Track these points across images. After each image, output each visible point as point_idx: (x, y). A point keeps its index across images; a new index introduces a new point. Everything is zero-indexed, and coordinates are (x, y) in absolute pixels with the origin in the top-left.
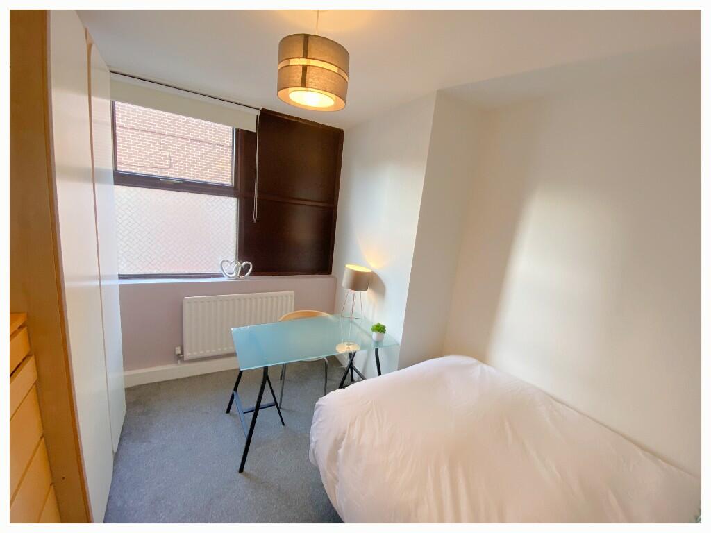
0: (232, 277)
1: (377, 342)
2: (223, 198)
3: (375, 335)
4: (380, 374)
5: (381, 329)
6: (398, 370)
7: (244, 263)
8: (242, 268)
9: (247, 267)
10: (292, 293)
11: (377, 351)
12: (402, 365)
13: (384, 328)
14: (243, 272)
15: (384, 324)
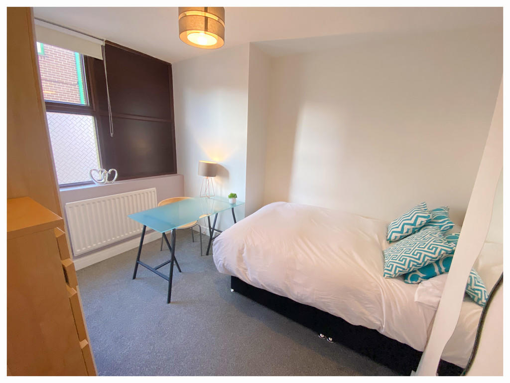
0: (103, 183)
1: (233, 204)
2: (81, 116)
3: (231, 201)
4: (235, 222)
5: (233, 196)
6: (245, 217)
7: (110, 171)
8: (108, 174)
9: (113, 173)
10: (154, 189)
11: (233, 209)
12: (247, 215)
13: (236, 195)
14: (111, 177)
15: (235, 193)
